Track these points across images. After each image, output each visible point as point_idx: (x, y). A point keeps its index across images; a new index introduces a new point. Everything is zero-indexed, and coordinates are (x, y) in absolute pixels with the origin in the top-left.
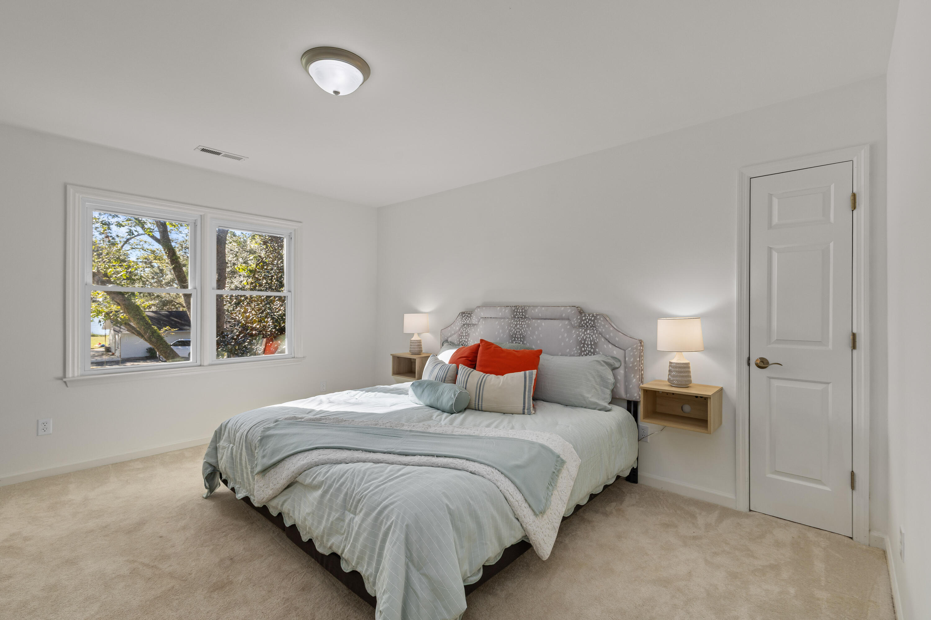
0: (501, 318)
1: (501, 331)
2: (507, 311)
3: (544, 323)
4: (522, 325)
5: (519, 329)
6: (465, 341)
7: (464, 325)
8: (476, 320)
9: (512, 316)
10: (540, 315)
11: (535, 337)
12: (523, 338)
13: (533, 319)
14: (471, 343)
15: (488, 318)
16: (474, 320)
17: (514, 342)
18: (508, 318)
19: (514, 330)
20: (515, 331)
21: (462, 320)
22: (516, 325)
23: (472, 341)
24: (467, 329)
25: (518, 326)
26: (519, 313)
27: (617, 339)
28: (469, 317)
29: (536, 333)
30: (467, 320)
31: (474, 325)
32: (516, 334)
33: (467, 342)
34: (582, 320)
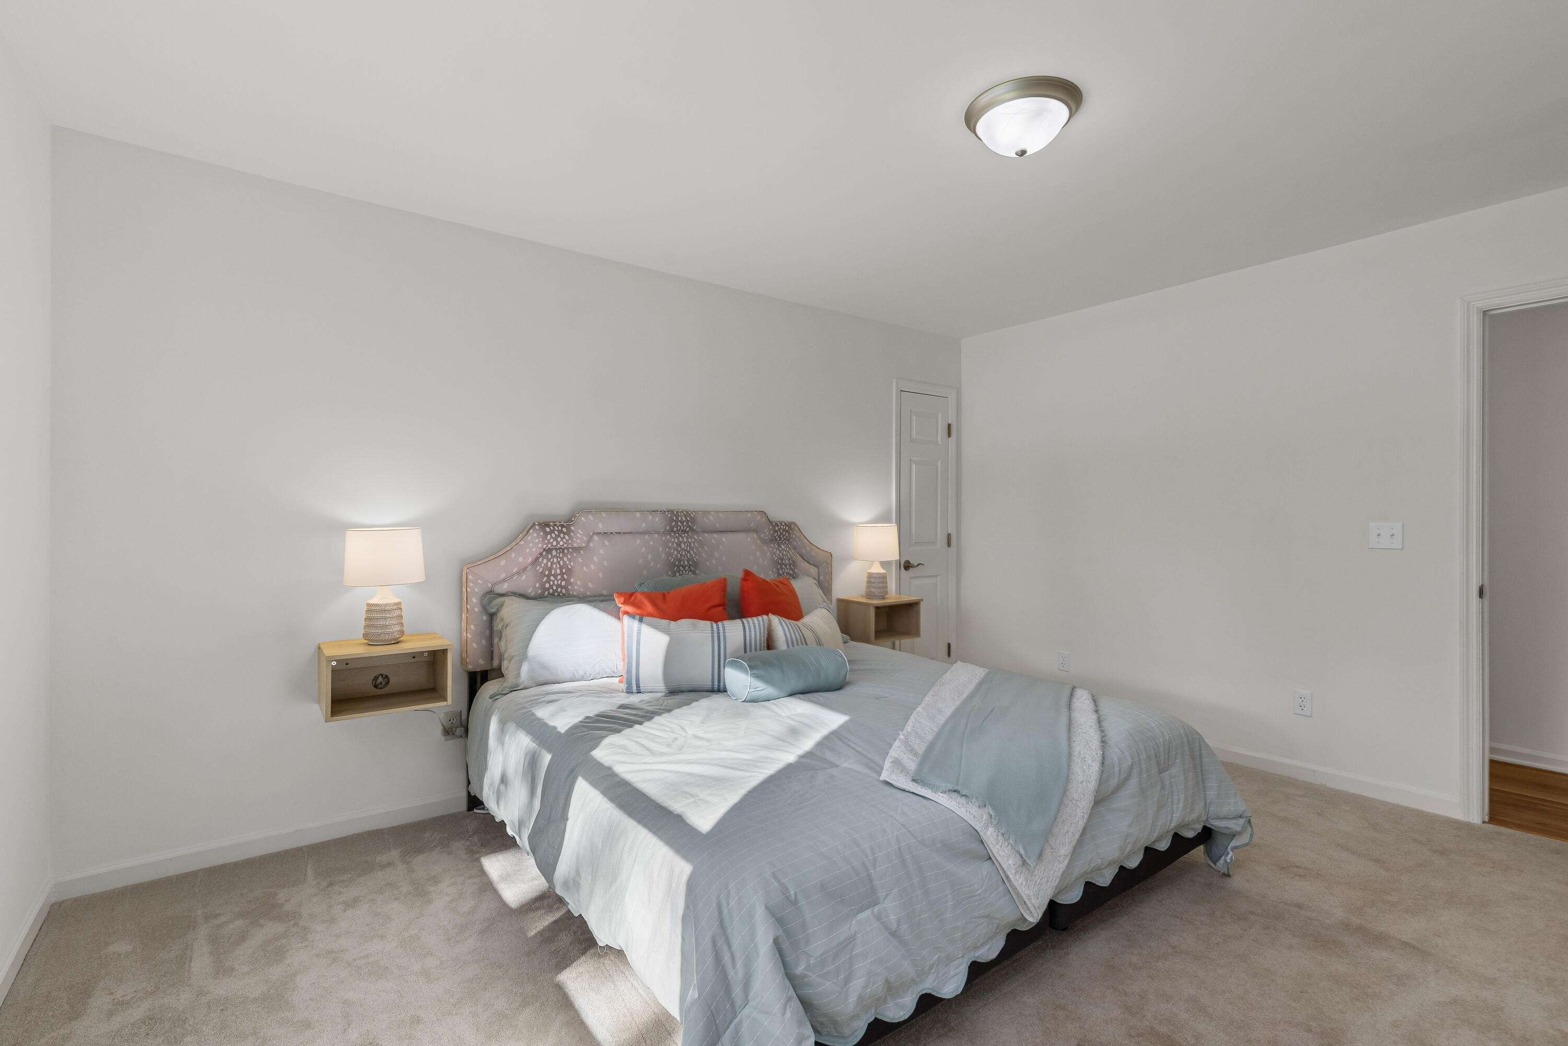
0: (648, 533)
1: (650, 557)
2: (658, 519)
3: (725, 538)
4: (690, 543)
5: (685, 551)
6: (559, 586)
7: (549, 551)
8: (585, 538)
9: (668, 528)
10: (717, 525)
11: (714, 562)
12: (694, 566)
13: (704, 532)
14: (576, 587)
15: (611, 533)
16: (579, 538)
17: (677, 574)
18: (658, 533)
19: (676, 553)
20: (679, 555)
21: (543, 540)
22: (679, 545)
23: (579, 583)
24: (562, 559)
25: (683, 546)
26: (682, 523)
27: (813, 554)
28: (564, 533)
29: (716, 554)
30: (559, 539)
31: (577, 549)
32: (680, 561)
33: (565, 587)
34: (775, 531)
